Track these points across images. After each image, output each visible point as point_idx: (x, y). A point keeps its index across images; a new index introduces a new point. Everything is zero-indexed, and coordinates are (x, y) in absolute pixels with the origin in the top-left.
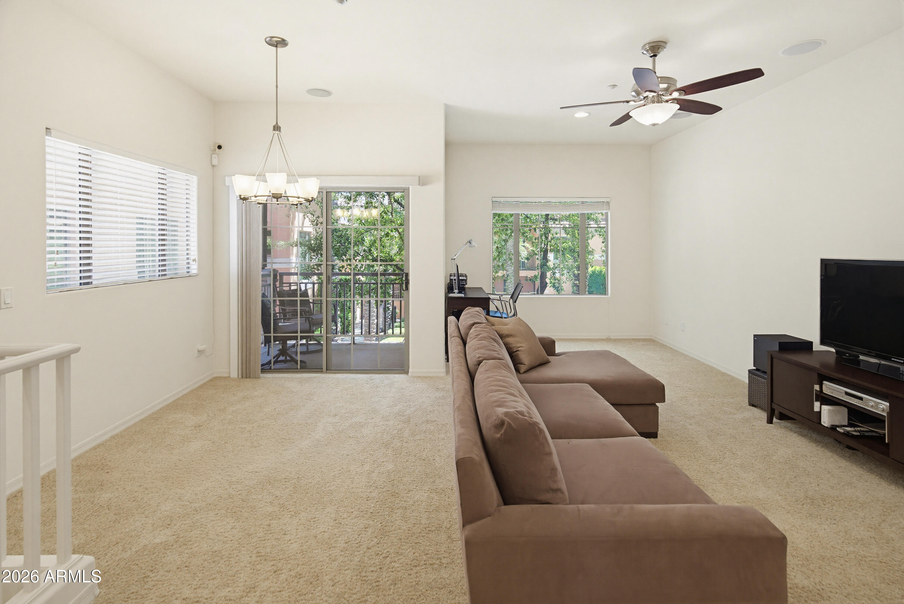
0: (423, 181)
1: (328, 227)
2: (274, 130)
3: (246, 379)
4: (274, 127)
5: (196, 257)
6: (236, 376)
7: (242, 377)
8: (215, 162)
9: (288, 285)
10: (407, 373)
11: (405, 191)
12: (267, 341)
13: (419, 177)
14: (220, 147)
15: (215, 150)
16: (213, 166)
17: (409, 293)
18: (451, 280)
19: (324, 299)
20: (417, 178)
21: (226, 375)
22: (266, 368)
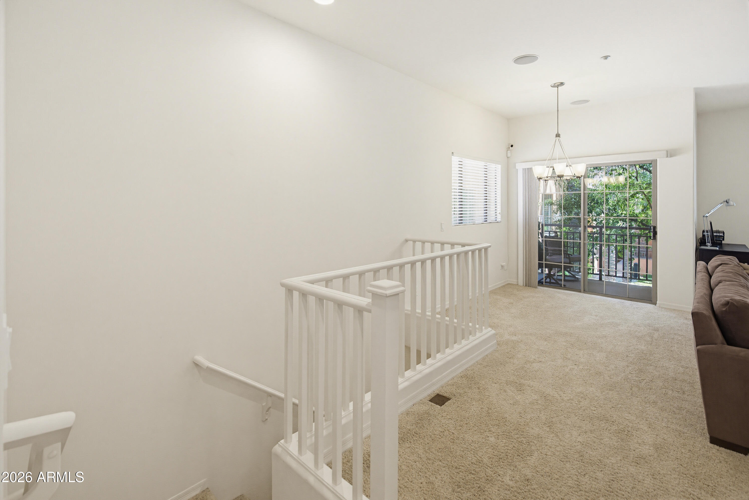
0: (670, 154)
1: (585, 192)
2: (556, 137)
3: (528, 287)
4: (556, 135)
5: (500, 212)
6: (522, 284)
7: (526, 286)
8: (509, 155)
9: (548, 233)
10: (655, 304)
11: (653, 163)
12: (540, 266)
13: (667, 151)
14: (512, 146)
15: (509, 148)
16: (508, 157)
17: (657, 241)
18: (704, 236)
19: (582, 241)
20: (665, 152)
21: (515, 283)
22: (540, 283)
